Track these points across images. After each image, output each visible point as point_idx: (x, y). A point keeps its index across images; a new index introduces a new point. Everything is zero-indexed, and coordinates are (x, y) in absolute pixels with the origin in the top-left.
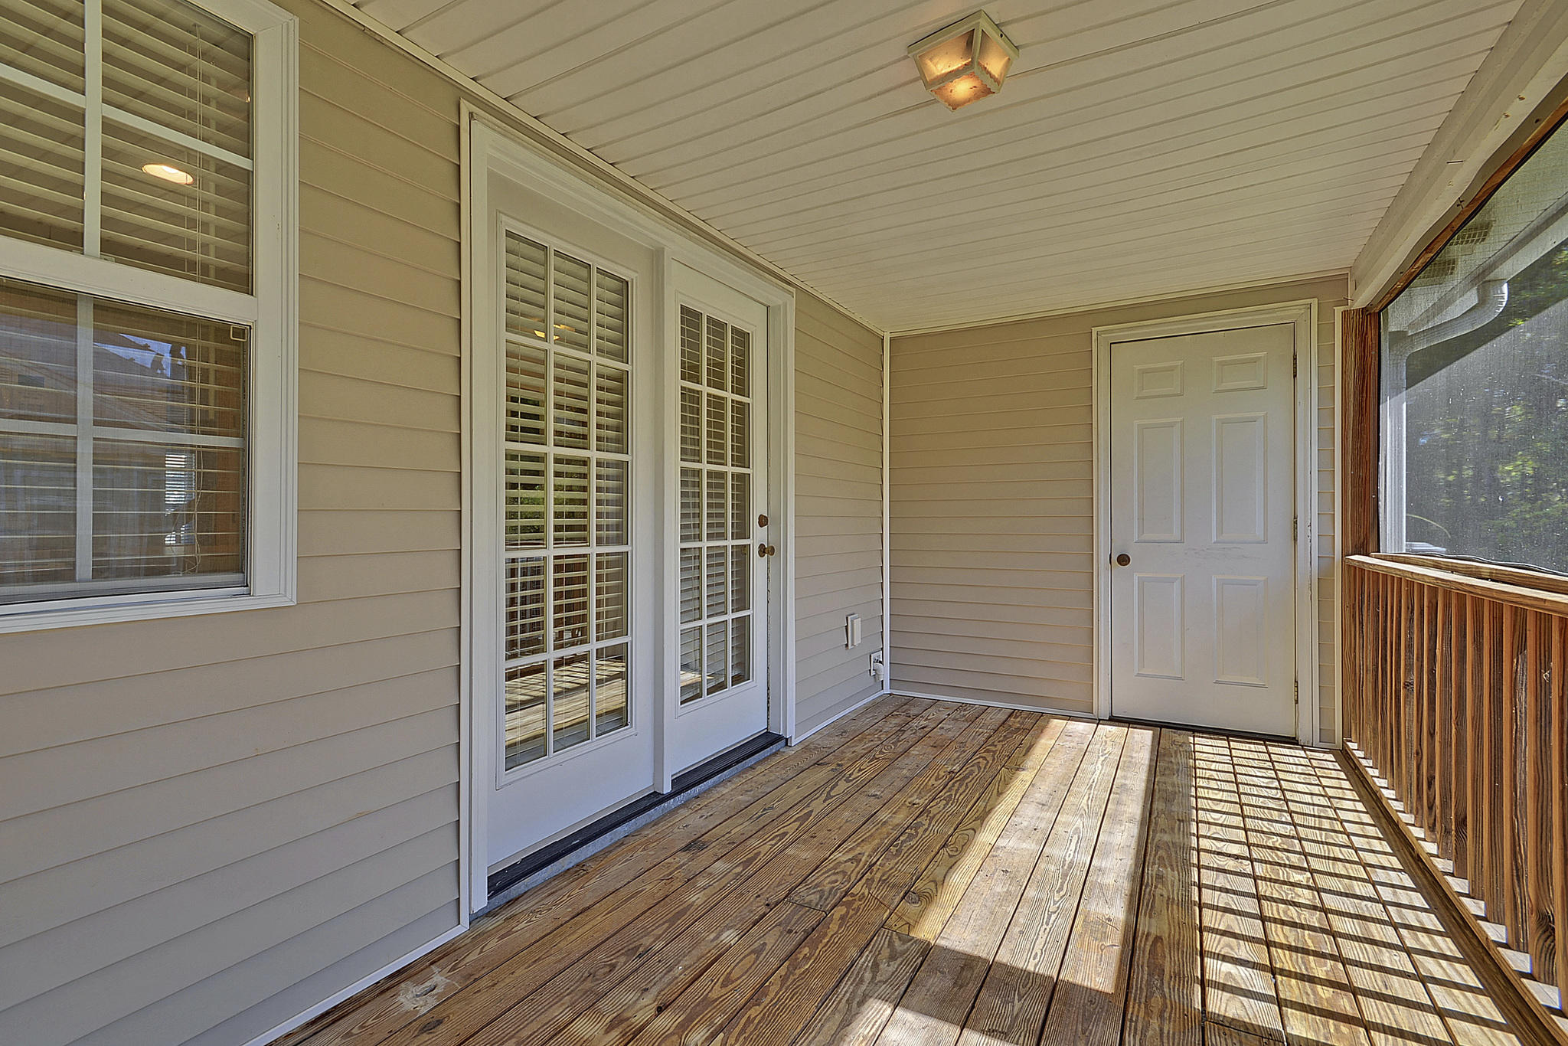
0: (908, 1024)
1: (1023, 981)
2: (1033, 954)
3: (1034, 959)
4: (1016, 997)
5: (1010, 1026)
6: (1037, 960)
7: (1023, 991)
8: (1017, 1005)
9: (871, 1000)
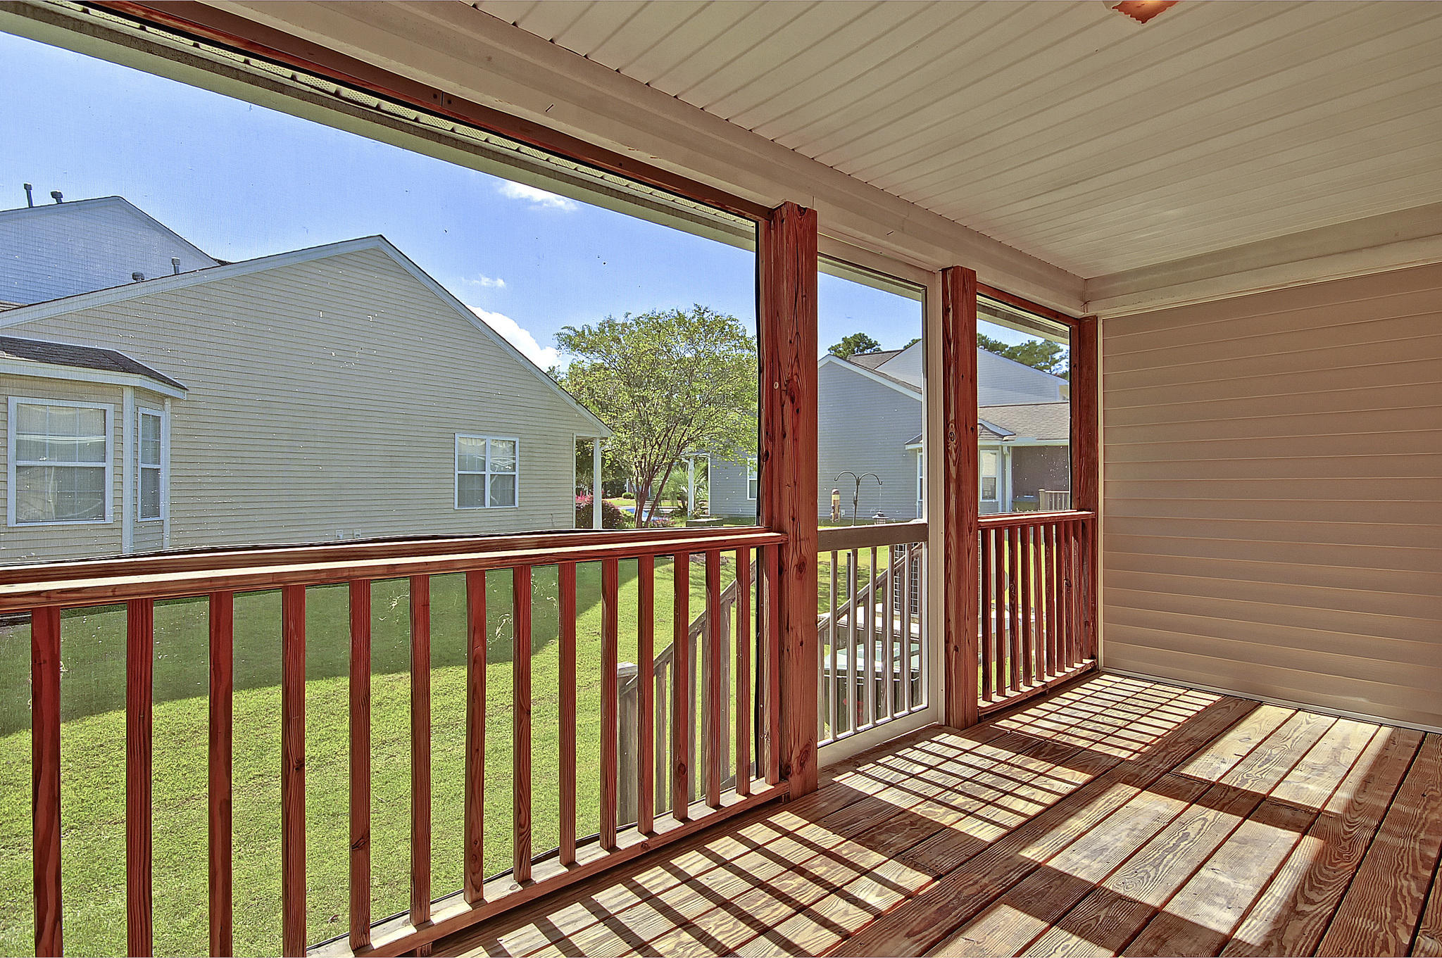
0: (1215, 920)
1: (1089, 929)
2: (1066, 951)
3: (1068, 946)
4: (1101, 919)
5: (1115, 902)
6: (1066, 943)
7: (1093, 922)
8: (1102, 914)
9: (1258, 944)
